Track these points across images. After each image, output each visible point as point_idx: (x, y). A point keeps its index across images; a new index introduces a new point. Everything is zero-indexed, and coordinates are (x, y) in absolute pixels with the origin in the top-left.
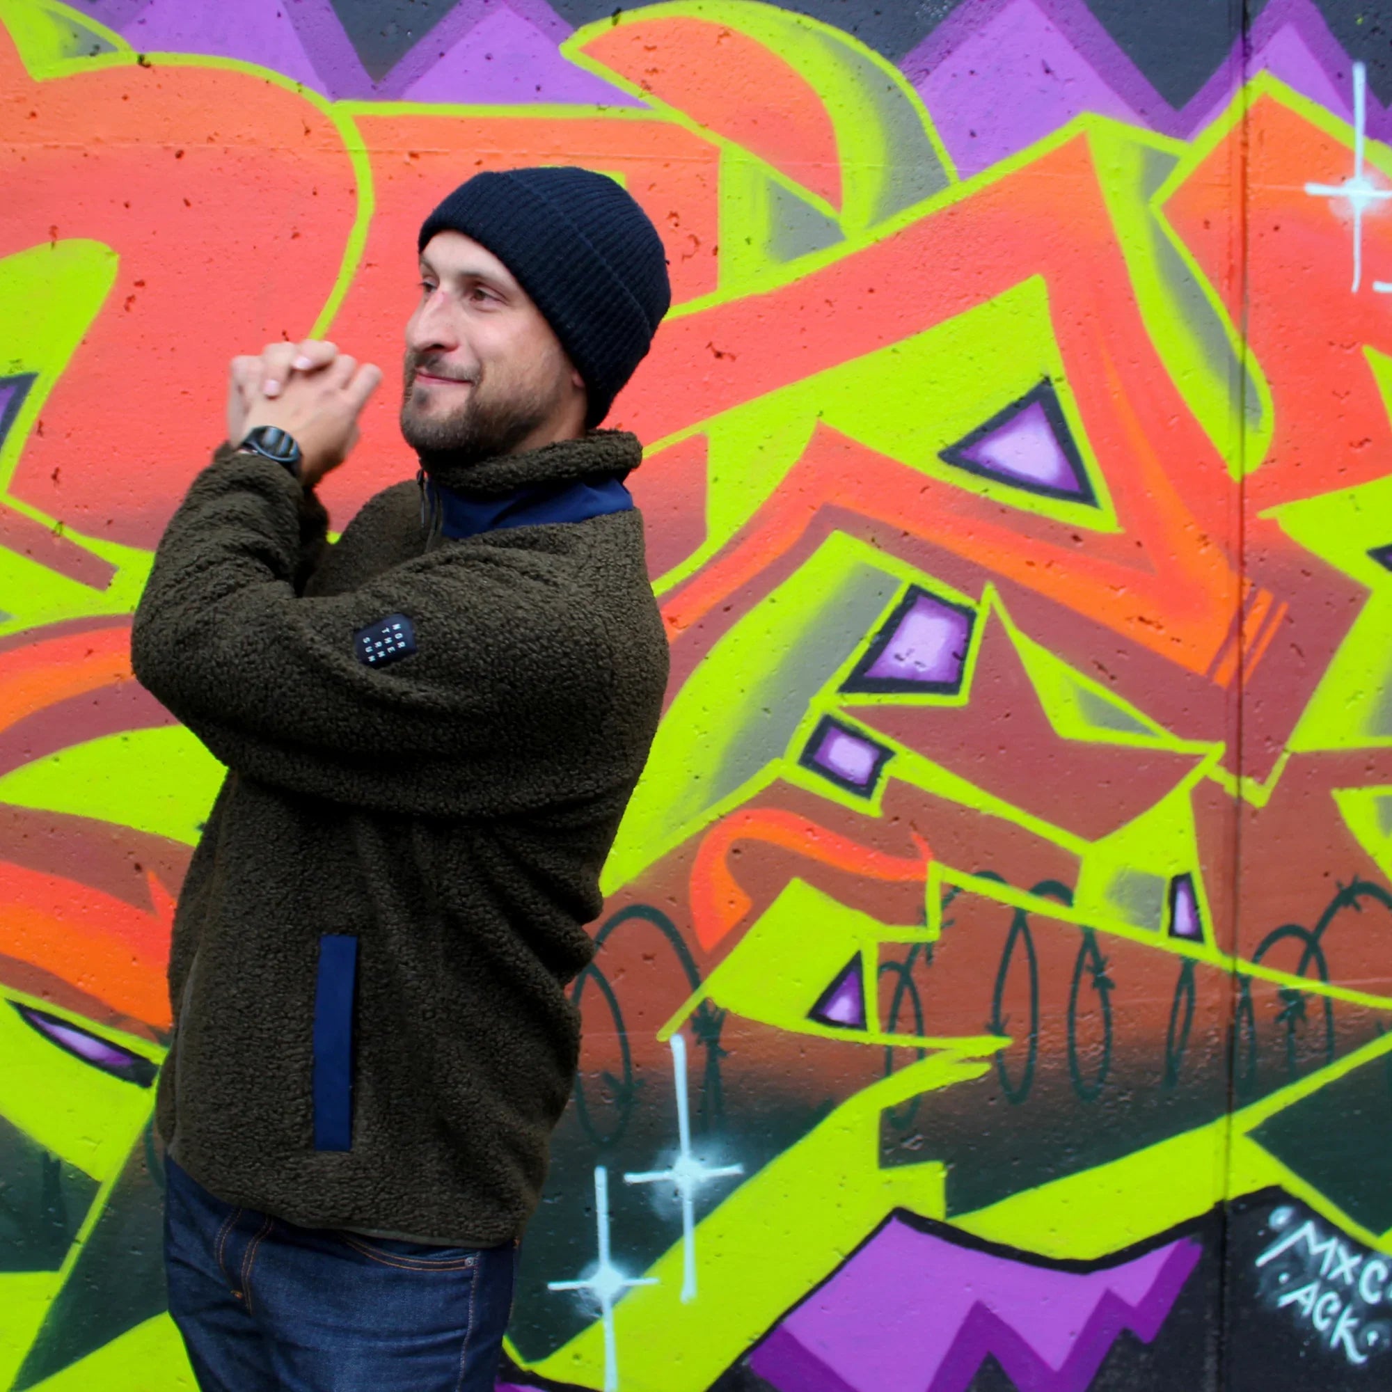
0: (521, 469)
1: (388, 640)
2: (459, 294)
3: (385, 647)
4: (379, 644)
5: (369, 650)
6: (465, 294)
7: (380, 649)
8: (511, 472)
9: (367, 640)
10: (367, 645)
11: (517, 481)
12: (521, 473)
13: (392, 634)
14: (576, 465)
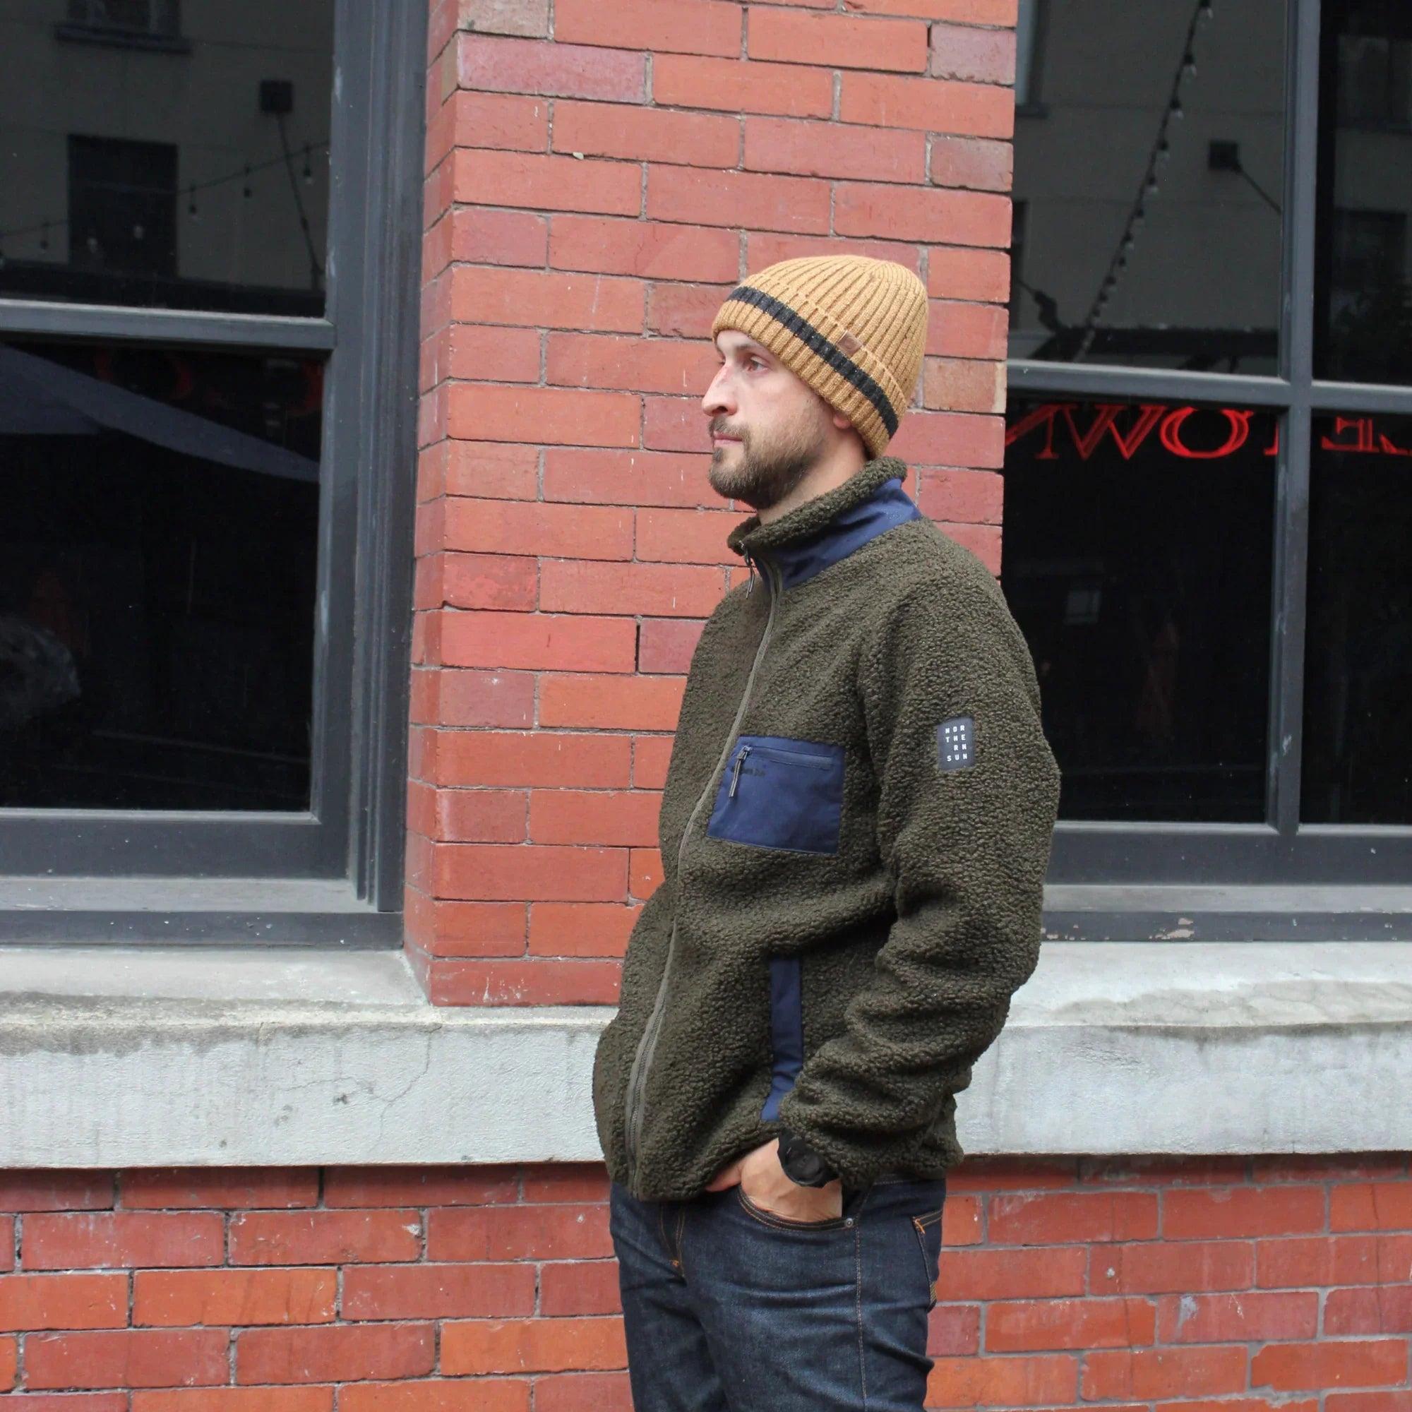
0: (828, 504)
1: (956, 738)
2: (740, 366)
3: (960, 743)
4: (956, 748)
5: (957, 757)
6: (744, 366)
7: (960, 747)
8: (821, 509)
9: (949, 758)
10: (953, 758)
11: (829, 515)
12: (828, 507)
13: (952, 734)
14: (867, 485)
